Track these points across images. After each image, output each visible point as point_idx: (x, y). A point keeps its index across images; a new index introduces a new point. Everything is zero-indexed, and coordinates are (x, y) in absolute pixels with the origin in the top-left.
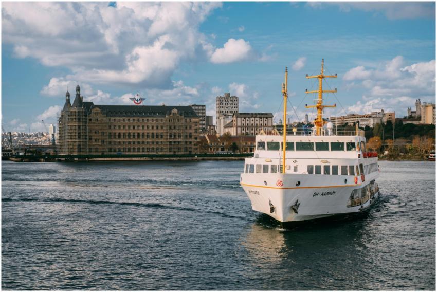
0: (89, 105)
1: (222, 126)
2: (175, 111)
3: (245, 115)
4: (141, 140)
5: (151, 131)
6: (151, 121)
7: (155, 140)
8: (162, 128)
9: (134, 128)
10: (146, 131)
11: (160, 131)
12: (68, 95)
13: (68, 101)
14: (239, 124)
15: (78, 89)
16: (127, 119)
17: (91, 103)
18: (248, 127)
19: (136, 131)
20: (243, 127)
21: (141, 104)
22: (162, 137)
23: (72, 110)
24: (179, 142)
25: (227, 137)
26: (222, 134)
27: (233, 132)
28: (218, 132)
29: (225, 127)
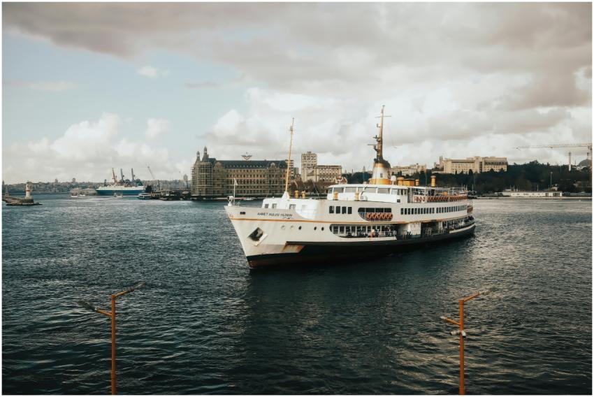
0: (213, 161)
1: (306, 175)
2: (273, 164)
3: (322, 167)
4: (249, 185)
5: (256, 178)
6: (256, 171)
7: (259, 185)
8: (264, 176)
9: (244, 176)
10: (253, 178)
11: (263, 178)
12: (198, 153)
13: (198, 158)
14: (318, 174)
15: (206, 149)
16: (239, 170)
17: (215, 159)
18: (324, 175)
19: (246, 178)
20: (320, 175)
21: (250, 160)
22: (264, 182)
23: (202, 164)
24: (276, 186)
25: (310, 182)
26: (306, 180)
27: (314, 179)
28: (302, 178)
29: (308, 176)
